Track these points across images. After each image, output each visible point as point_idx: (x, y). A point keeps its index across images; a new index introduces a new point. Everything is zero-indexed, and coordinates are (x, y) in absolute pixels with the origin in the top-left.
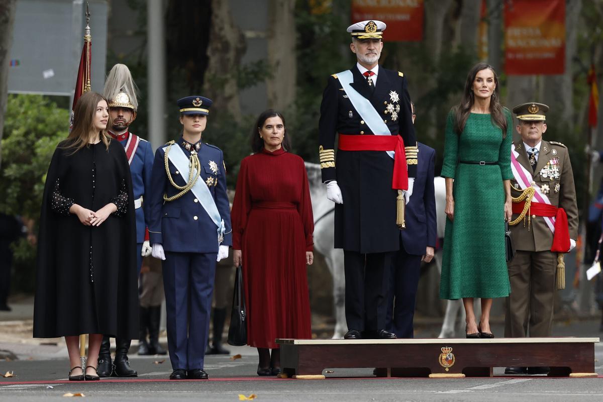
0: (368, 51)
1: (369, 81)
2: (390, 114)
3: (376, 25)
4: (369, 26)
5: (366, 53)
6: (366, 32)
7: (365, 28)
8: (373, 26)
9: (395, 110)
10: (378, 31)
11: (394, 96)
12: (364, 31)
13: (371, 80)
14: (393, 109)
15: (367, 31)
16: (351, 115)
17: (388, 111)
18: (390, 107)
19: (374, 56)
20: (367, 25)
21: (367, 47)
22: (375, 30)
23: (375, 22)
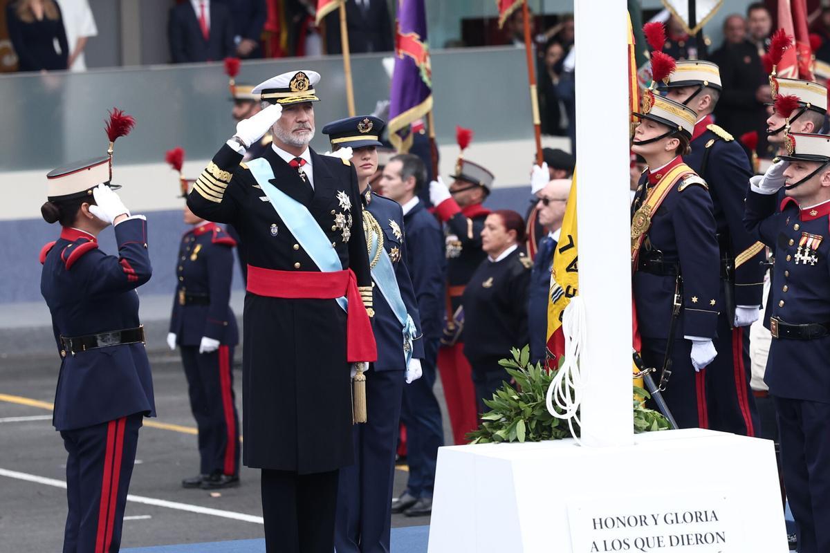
0: (298, 124)
1: (301, 176)
2: (339, 231)
3: (307, 78)
4: (297, 81)
5: (293, 129)
6: (292, 92)
7: (290, 84)
8: (304, 80)
9: (347, 224)
10: (310, 88)
11: (344, 200)
12: (289, 90)
13: (303, 173)
14: (345, 222)
15: (293, 88)
16: (274, 229)
17: (338, 226)
18: (340, 219)
19: (307, 133)
20: (292, 80)
21: (295, 118)
22: (307, 88)
23: (307, 72)
